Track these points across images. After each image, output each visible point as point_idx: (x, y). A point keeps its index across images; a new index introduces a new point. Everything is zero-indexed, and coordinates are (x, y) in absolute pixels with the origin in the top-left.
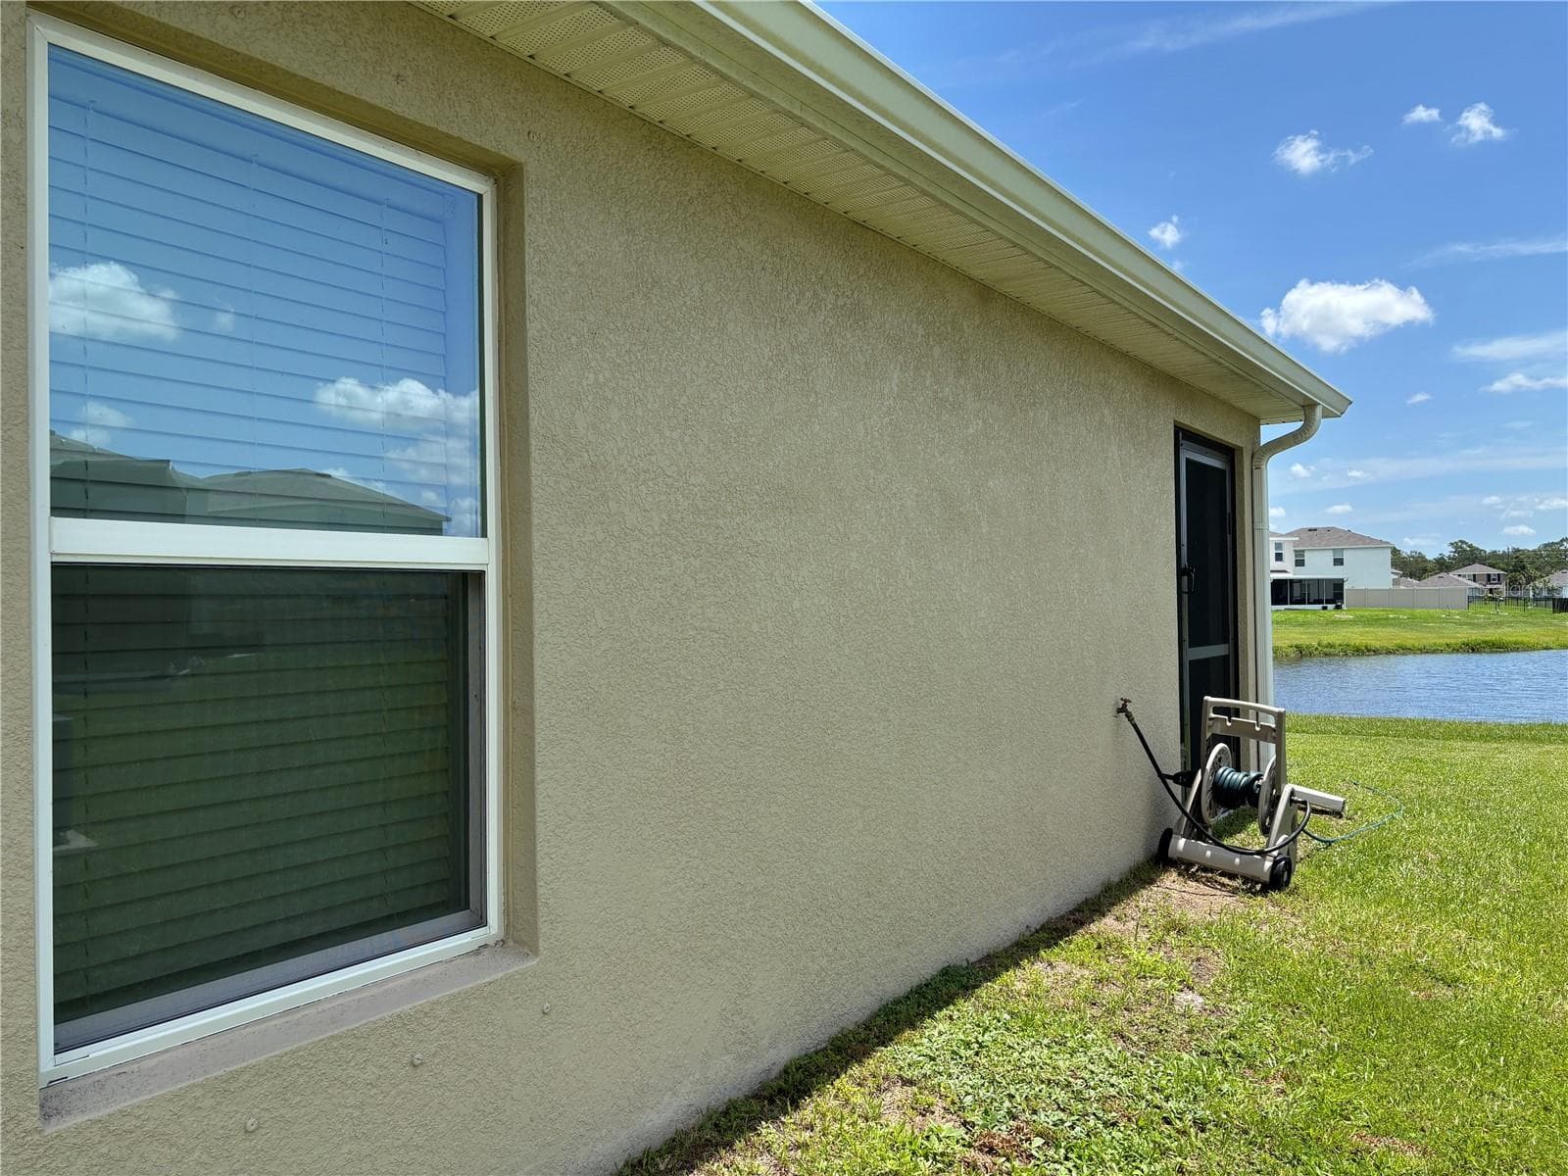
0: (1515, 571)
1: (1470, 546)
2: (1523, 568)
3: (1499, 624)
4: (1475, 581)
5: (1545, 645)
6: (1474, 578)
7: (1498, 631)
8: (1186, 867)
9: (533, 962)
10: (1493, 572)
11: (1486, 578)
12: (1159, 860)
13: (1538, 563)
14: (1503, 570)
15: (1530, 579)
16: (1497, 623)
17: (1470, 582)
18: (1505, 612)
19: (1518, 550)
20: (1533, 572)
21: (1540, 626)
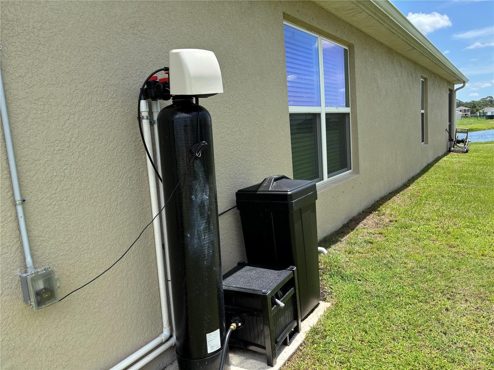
0: (473, 108)
1: (459, 101)
2: (475, 107)
3: (471, 124)
4: (461, 112)
5: (484, 129)
6: (461, 111)
7: (471, 126)
8: (453, 151)
9: (428, 145)
10: (467, 108)
11: (464, 111)
12: (449, 151)
13: (480, 105)
14: (469, 108)
15: (477, 110)
16: (470, 124)
17: (460, 112)
18: (472, 120)
19: (474, 101)
20: (478, 108)
21: (483, 124)
